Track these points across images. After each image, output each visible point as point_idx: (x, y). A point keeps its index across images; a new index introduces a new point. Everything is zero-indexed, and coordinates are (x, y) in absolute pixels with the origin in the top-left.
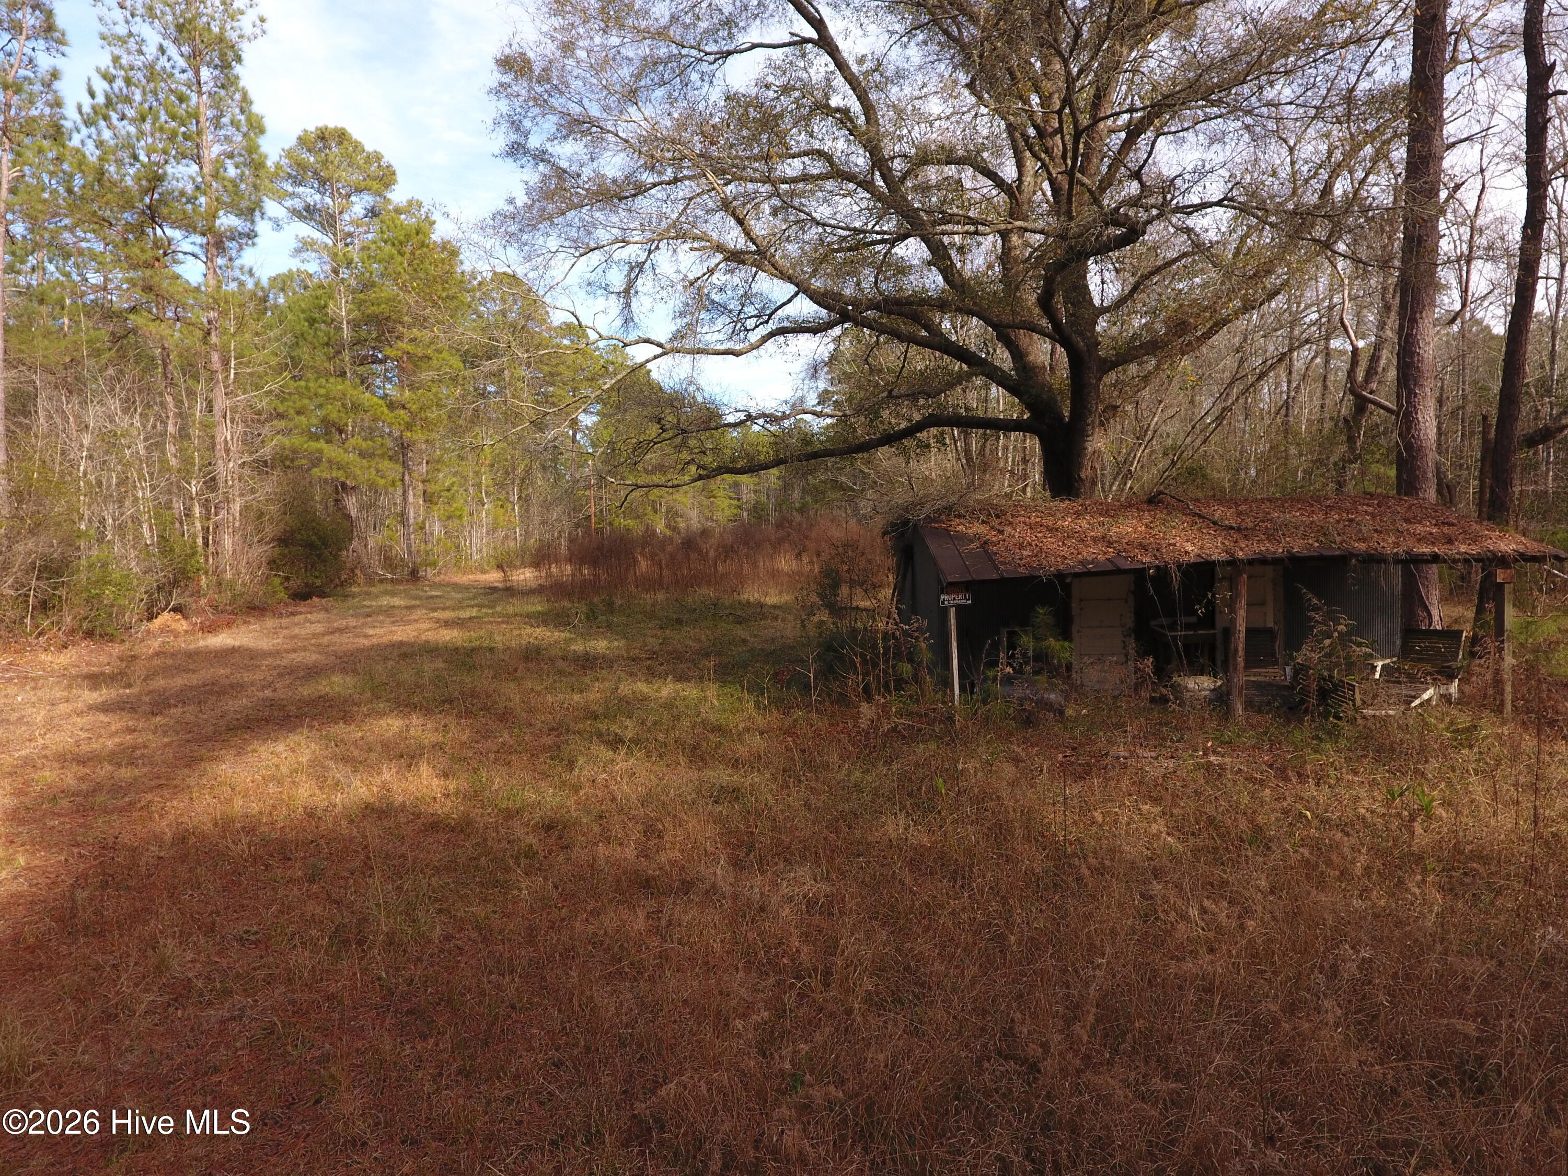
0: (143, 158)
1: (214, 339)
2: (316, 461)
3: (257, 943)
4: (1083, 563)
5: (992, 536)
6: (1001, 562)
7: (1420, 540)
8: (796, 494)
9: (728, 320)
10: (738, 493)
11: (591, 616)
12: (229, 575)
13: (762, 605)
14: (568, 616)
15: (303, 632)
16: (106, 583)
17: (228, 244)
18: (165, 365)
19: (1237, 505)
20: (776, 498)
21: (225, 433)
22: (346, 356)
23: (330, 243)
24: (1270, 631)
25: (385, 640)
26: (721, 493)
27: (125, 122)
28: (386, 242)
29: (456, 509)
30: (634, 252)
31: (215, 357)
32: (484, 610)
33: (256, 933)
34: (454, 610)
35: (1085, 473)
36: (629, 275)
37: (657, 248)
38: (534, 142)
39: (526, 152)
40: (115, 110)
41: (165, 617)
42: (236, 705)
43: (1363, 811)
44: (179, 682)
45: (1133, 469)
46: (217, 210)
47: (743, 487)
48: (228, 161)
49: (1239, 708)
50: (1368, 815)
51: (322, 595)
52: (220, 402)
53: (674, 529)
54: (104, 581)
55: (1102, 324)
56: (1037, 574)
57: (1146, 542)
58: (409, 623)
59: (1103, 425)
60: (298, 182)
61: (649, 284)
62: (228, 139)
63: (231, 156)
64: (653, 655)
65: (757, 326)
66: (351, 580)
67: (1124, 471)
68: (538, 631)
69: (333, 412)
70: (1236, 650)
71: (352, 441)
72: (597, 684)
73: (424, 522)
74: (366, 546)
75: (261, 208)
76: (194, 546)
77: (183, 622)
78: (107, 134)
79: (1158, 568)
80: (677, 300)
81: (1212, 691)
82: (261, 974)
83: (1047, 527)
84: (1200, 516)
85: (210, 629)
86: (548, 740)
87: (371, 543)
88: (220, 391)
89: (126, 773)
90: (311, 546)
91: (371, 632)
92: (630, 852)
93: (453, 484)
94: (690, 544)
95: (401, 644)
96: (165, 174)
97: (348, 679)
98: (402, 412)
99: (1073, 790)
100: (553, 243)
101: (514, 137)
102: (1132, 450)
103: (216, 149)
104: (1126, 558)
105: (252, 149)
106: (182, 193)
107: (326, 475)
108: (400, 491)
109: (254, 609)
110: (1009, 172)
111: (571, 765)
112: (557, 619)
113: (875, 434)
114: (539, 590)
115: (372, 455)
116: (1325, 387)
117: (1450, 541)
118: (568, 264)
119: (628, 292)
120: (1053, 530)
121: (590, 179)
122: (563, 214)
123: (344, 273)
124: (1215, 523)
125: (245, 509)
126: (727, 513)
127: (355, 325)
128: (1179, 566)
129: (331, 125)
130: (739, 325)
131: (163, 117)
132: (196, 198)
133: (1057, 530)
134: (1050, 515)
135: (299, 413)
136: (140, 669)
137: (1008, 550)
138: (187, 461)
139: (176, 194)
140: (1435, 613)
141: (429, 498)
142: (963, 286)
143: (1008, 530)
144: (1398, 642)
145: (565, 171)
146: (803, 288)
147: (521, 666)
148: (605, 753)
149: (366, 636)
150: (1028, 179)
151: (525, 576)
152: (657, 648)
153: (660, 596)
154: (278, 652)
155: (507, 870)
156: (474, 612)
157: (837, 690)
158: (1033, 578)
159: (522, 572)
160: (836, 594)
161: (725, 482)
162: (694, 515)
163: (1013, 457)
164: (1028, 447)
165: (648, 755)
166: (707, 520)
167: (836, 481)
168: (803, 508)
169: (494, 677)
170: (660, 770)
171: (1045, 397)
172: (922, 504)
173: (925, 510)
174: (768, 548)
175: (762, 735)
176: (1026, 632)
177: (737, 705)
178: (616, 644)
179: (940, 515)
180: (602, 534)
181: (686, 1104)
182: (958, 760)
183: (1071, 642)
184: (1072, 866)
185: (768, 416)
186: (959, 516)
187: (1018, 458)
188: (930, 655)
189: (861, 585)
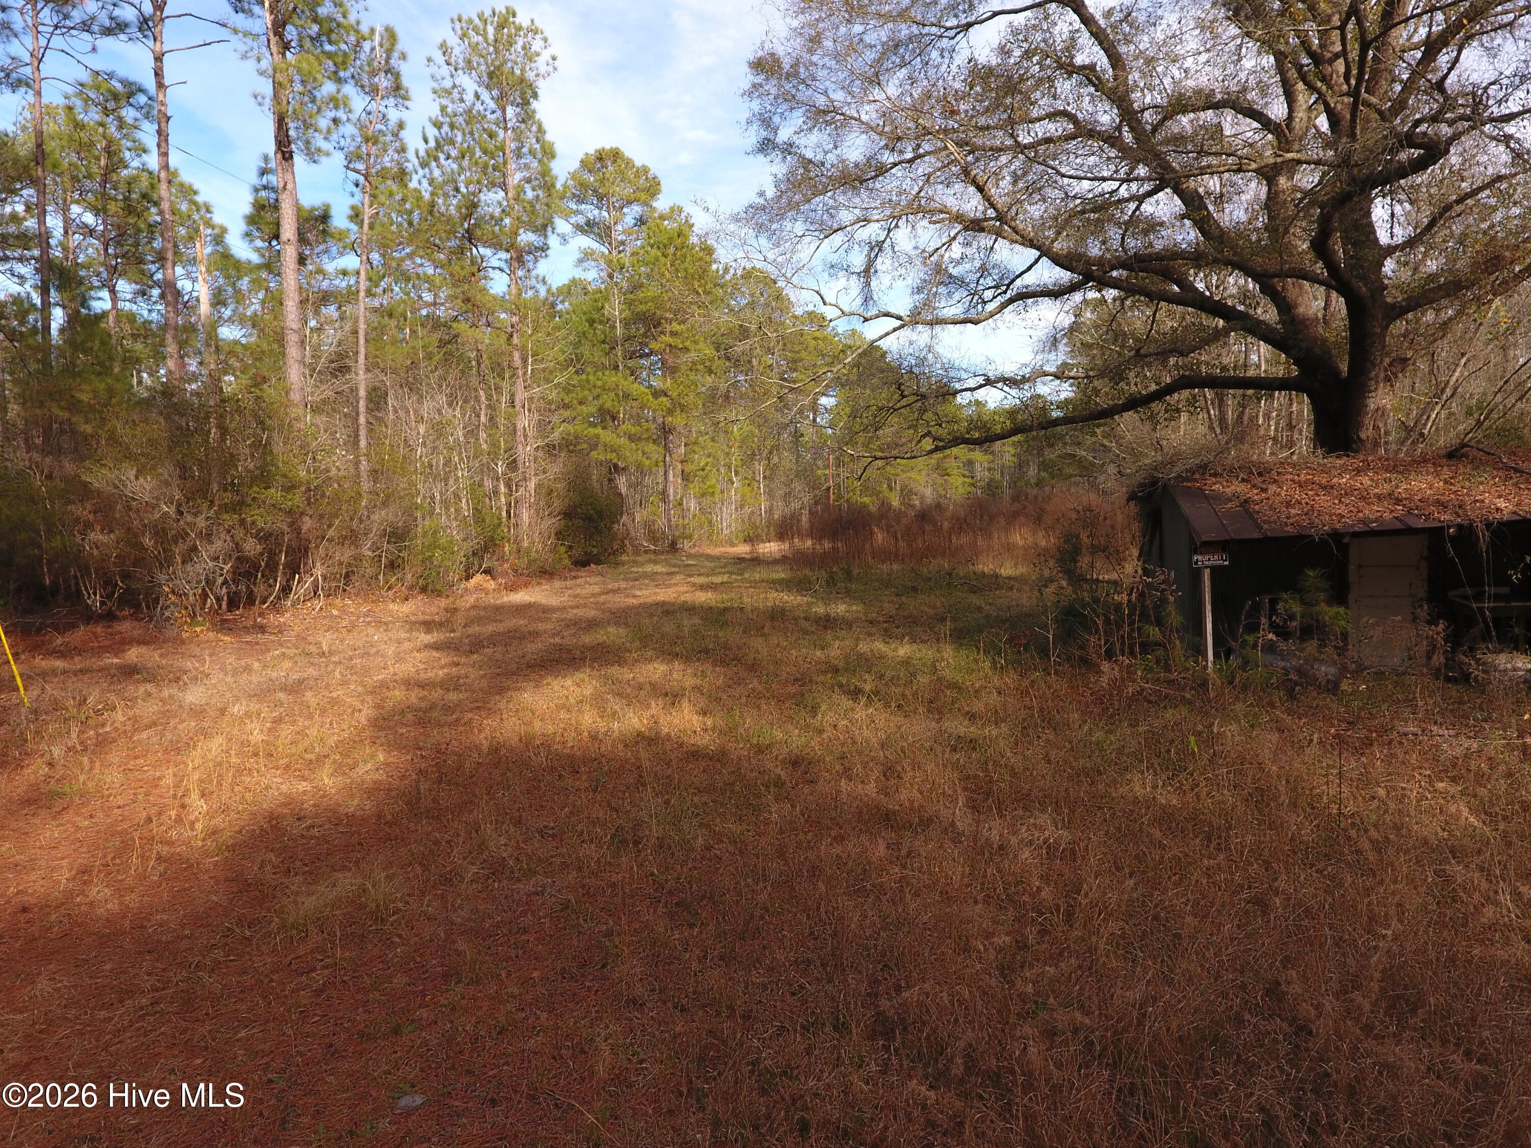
0: (463, 190)
1: (515, 340)
2: (594, 447)
3: (553, 836)
4: (1363, 521)
5: (1255, 495)
6: (1265, 522)
8: (1032, 471)
9: (966, 293)
10: (972, 472)
11: (831, 582)
12: (526, 544)
13: (997, 576)
14: (809, 582)
15: (584, 592)
16: (435, 548)
17: (527, 258)
18: (479, 364)
20: (1011, 475)
21: (524, 421)
22: (619, 351)
23: (607, 252)
25: (649, 600)
26: (955, 472)
27: (450, 161)
28: (652, 246)
29: (710, 487)
30: (873, 231)
31: (517, 356)
32: (734, 577)
33: (553, 828)
34: (708, 575)
35: (1367, 433)
36: (869, 255)
37: (897, 226)
38: (784, 135)
39: (775, 146)
40: (442, 152)
41: (478, 578)
42: (532, 648)
44: (491, 628)
45: (1426, 432)
46: (518, 228)
47: (977, 465)
48: (527, 185)
51: (598, 562)
52: (521, 395)
53: (909, 505)
54: (434, 546)
55: (1389, 266)
56: (1308, 532)
57: (1444, 499)
58: (670, 586)
59: (1389, 380)
60: (581, 200)
61: (888, 262)
62: (527, 166)
63: (528, 181)
64: (890, 619)
65: (995, 297)
66: (622, 549)
67: (1415, 436)
68: (782, 595)
69: (608, 401)
71: (623, 427)
72: (837, 642)
73: (681, 499)
74: (633, 520)
75: (552, 223)
76: (499, 519)
77: (492, 582)
78: (437, 173)
79: (1460, 526)
80: (915, 275)
82: (558, 861)
83: (1320, 485)
84: (1517, 470)
85: (512, 588)
86: (792, 689)
87: (638, 518)
88: (520, 384)
89: (453, 696)
90: (590, 519)
91: (638, 593)
92: (871, 789)
93: (707, 464)
94: (923, 516)
95: (664, 603)
96: (479, 201)
97: (621, 630)
98: (664, 399)
99: (1352, 765)
100: (799, 228)
101: (764, 134)
102: (1425, 411)
103: (518, 176)
104: (1419, 516)
105: (545, 173)
106: (492, 217)
107: (602, 458)
108: (662, 473)
109: (545, 573)
110: (1277, 110)
111: (814, 711)
112: (800, 585)
113: (1119, 398)
114: (783, 560)
115: (640, 439)
118: (813, 247)
119: (868, 272)
120: (1327, 488)
121: (832, 166)
122: (809, 201)
123: (617, 277)
125: (539, 486)
126: (961, 490)
127: (626, 324)
128: (1489, 524)
129: (607, 147)
130: (976, 297)
131: (478, 153)
132: (502, 220)
133: (1332, 487)
134: (1323, 471)
135: (581, 403)
136: (460, 619)
137: (1271, 508)
138: (495, 445)
139: (487, 218)
141: (686, 477)
142: (1221, 236)
143: (1273, 488)
145: (810, 161)
146: (1045, 252)
147: (768, 624)
148: (846, 703)
149: (635, 596)
150: (1300, 114)
151: (771, 548)
152: (893, 612)
153: (895, 567)
154: (564, 608)
155: (758, 796)
156: (725, 578)
157: (1078, 653)
158: (1300, 537)
159: (767, 545)
160: (1076, 562)
161: (959, 455)
162: (928, 492)
163: (1277, 424)
164: (1295, 407)
165: (887, 705)
166: (941, 497)
167: (1074, 456)
168: (1039, 484)
169: (744, 632)
170: (899, 719)
171: (1317, 350)
172: (1172, 463)
173: (1176, 469)
174: (1003, 522)
175: (999, 693)
176: (1293, 599)
177: (973, 666)
178: (854, 608)
179: (1194, 473)
180: (840, 510)
181: (928, 1011)
182: (1213, 724)
183: (1347, 607)
184: (1349, 838)
185: (1007, 379)
186: (1215, 475)
187: (1283, 423)
188: (1180, 619)
189: (1103, 551)
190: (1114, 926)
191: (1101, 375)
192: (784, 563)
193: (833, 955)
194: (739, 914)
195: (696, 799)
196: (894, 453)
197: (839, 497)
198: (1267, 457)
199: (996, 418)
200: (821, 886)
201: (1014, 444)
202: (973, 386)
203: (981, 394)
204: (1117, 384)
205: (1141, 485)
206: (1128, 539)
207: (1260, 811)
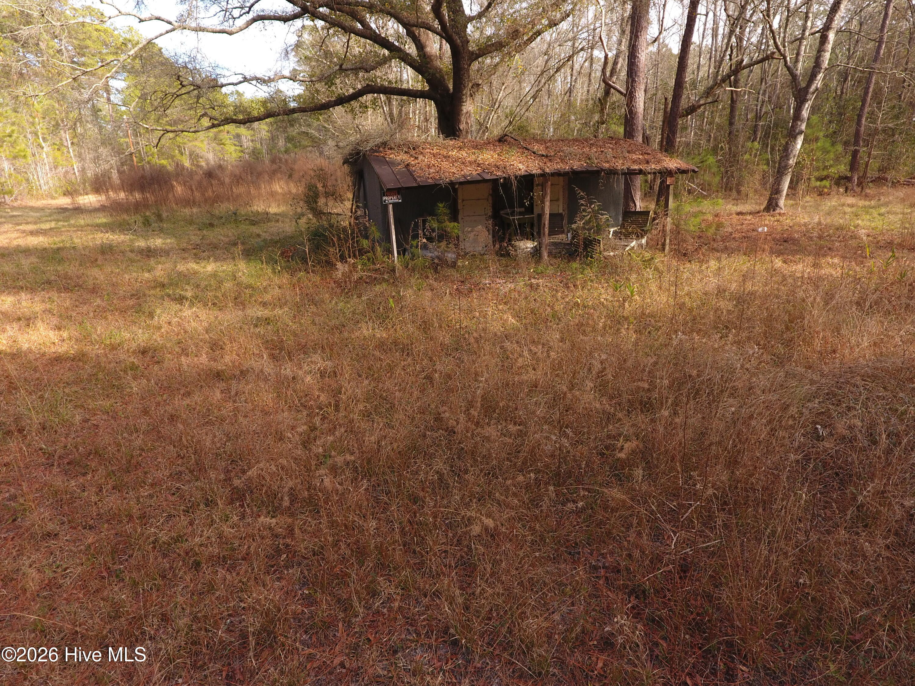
4: (464, 176)
5: (412, 161)
6: (418, 177)
7: (634, 162)
8: (281, 143)
9: (219, 9)
10: (240, 142)
11: (147, 223)
13: (267, 214)
14: (128, 224)
19: (546, 143)
20: (267, 145)
24: (561, 214)
26: (228, 142)
29: (20, 151)
32: (61, 223)
34: (35, 224)
35: (462, 126)
43: (603, 300)
45: (488, 126)
47: (243, 138)
49: (545, 255)
50: (605, 302)
53: (198, 166)
55: (470, 28)
56: (439, 183)
57: (498, 164)
59: (472, 96)
64: (197, 247)
65: (241, 16)
67: (484, 128)
68: (107, 235)
70: (545, 224)
72: (160, 266)
79: (505, 178)
81: (532, 248)
83: (443, 155)
84: (527, 149)
86: (131, 302)
92: (204, 359)
94: (210, 174)
99: (464, 303)
102: (488, 115)
104: (488, 173)
111: (151, 315)
112: (123, 227)
113: (332, 97)
114: (102, 209)
116: (590, 80)
117: (648, 162)
120: (447, 157)
124: (534, 153)
126: (234, 155)
128: (516, 177)
130: (228, 14)
133: (449, 157)
134: (444, 148)
137: (421, 169)
140: (638, 204)
143: (421, 157)
144: (621, 219)
147: (100, 257)
148: (175, 306)
151: (90, 200)
152: (199, 242)
153: (195, 210)
155: (120, 378)
156: (53, 225)
157: (324, 258)
158: (437, 185)
159: (86, 197)
160: (316, 203)
161: (230, 130)
162: (211, 156)
163: (419, 118)
164: (428, 109)
165: (205, 305)
166: (220, 159)
167: (307, 133)
168: (287, 151)
169: (81, 265)
170: (216, 313)
171: (438, 75)
172: (367, 141)
173: (369, 145)
174: (266, 177)
175: (280, 287)
176: (433, 219)
177: (260, 272)
178: (169, 241)
179: (379, 147)
180: (143, 169)
181: (264, 478)
182: (400, 291)
183: (458, 223)
184: (465, 339)
185: (259, 79)
186: (391, 149)
187: (422, 118)
188: (378, 234)
189: (332, 196)
190: (361, 407)
191: (320, 80)
192: (104, 211)
193: (197, 464)
194: (122, 458)
195: (67, 390)
196: (180, 127)
197: (141, 160)
198: (416, 139)
199: (254, 105)
200: (181, 426)
201: (266, 123)
202: (235, 81)
203: (241, 88)
204: (330, 87)
205: (350, 154)
206: (346, 187)
207: (426, 333)
